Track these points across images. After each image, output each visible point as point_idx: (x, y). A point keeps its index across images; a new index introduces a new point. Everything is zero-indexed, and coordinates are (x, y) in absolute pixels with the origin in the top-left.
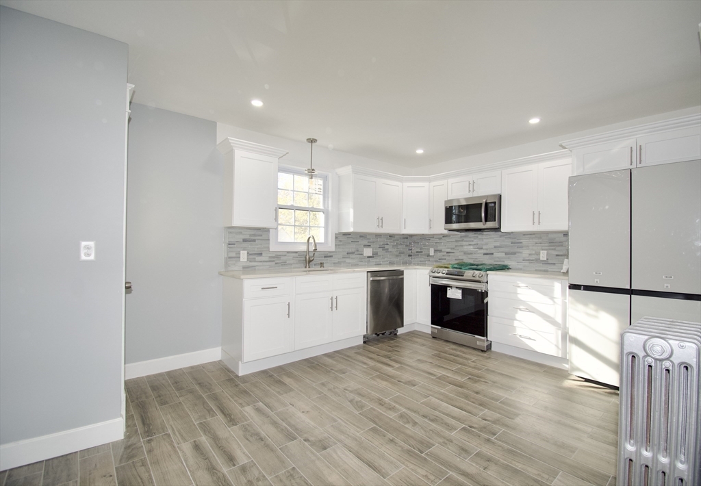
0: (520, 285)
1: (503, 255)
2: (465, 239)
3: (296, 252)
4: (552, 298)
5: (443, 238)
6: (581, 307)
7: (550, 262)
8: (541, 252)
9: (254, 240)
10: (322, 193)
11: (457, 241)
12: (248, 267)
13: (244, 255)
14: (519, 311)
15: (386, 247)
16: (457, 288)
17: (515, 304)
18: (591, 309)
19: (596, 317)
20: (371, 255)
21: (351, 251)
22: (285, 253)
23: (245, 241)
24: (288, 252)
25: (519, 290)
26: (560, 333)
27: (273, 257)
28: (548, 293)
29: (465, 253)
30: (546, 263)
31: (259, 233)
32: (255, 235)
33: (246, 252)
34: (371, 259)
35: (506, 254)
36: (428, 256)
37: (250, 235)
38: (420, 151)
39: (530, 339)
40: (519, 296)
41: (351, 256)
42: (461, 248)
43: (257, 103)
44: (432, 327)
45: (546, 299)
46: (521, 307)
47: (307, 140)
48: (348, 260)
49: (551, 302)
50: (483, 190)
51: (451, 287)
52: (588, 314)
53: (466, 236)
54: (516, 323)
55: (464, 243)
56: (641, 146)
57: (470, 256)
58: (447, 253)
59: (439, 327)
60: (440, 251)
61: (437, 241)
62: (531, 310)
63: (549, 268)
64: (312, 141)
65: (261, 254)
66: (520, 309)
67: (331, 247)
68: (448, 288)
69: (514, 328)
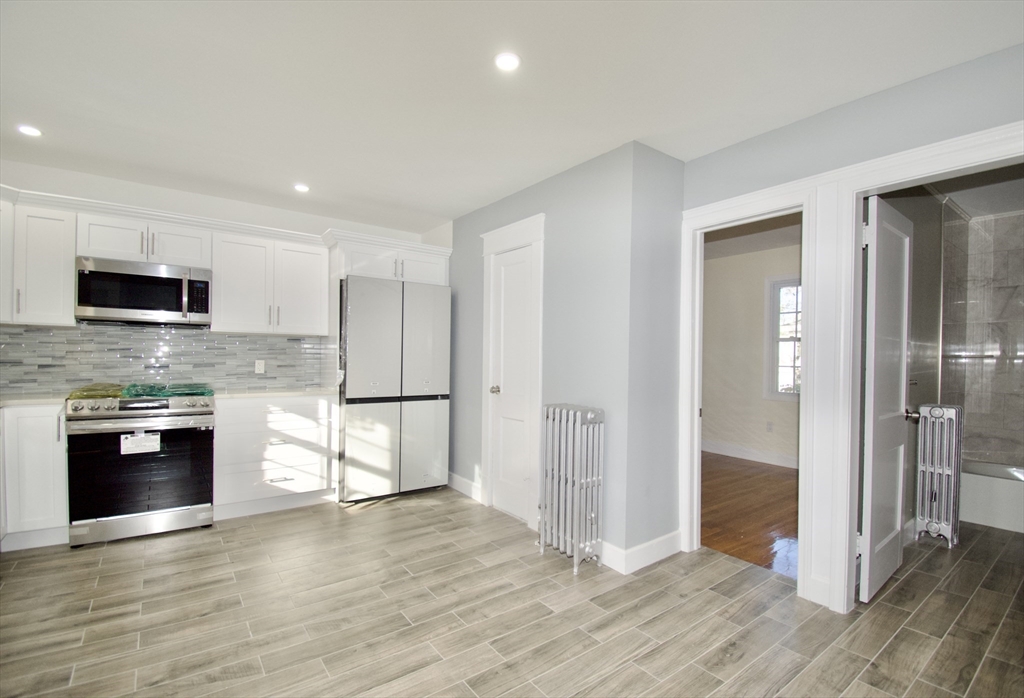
0: (271, 409)
1: (190, 368)
2: (96, 339)
4: (316, 419)
6: (358, 423)
7: (269, 375)
8: (257, 362)
14: (269, 447)
16: (146, 432)
17: (263, 436)
18: (367, 423)
19: (372, 430)
25: (270, 417)
26: (325, 460)
28: (311, 414)
29: (95, 366)
30: (263, 377)
35: (196, 366)
39: (286, 479)
40: (271, 426)
42: (83, 355)
45: (308, 422)
46: (273, 440)
49: (314, 424)
51: (132, 433)
52: (365, 429)
54: (265, 465)
57: (110, 372)
58: (40, 366)
59: (94, 520)
60: (18, 363)
62: (287, 440)
63: (268, 383)
66: (271, 444)
68: (123, 437)
69: (261, 472)
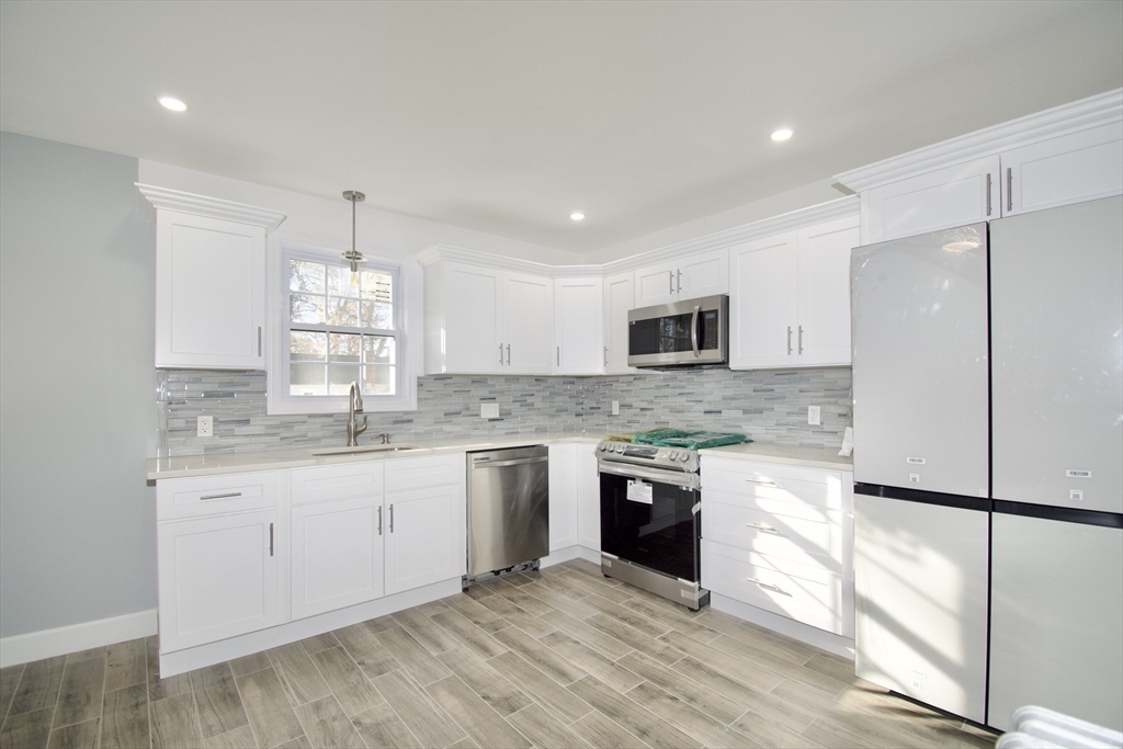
0: (762, 479)
1: (739, 414)
2: (672, 384)
3: (331, 415)
4: (823, 509)
5: (636, 382)
6: (880, 535)
7: (826, 428)
8: (810, 408)
9: (231, 394)
10: (390, 300)
11: (658, 387)
12: (217, 448)
13: (205, 427)
14: (760, 534)
15: (529, 400)
16: (645, 481)
17: (752, 519)
18: (902, 541)
19: (914, 559)
20: (497, 416)
21: (452, 409)
22: (305, 418)
23: (209, 395)
24: (310, 416)
25: (759, 490)
26: (839, 583)
27: (277, 427)
28: (816, 499)
29: (673, 410)
30: (818, 430)
31: (242, 379)
32: (232, 384)
33: (210, 419)
34: (496, 423)
35: (745, 412)
36: (610, 415)
37: (221, 384)
38: (577, 217)
39: (780, 591)
40: (759, 502)
41: (455, 419)
42: (664, 400)
43: (173, 104)
44: (603, 556)
45: (809, 511)
46: (764, 525)
47: (345, 193)
48: (447, 428)
49: (821, 518)
50: (697, 288)
51: (633, 479)
52: (896, 552)
53: (674, 378)
54: (754, 559)
55: (668, 391)
56: (1009, 170)
57: (681, 415)
58: (642, 409)
59: (616, 557)
60: (630, 406)
61: (625, 386)
62: (780, 530)
63: (825, 440)
64: (354, 197)
65: (247, 422)
66: (761, 529)
67: (410, 404)
68: (629, 482)
69: (751, 568)
